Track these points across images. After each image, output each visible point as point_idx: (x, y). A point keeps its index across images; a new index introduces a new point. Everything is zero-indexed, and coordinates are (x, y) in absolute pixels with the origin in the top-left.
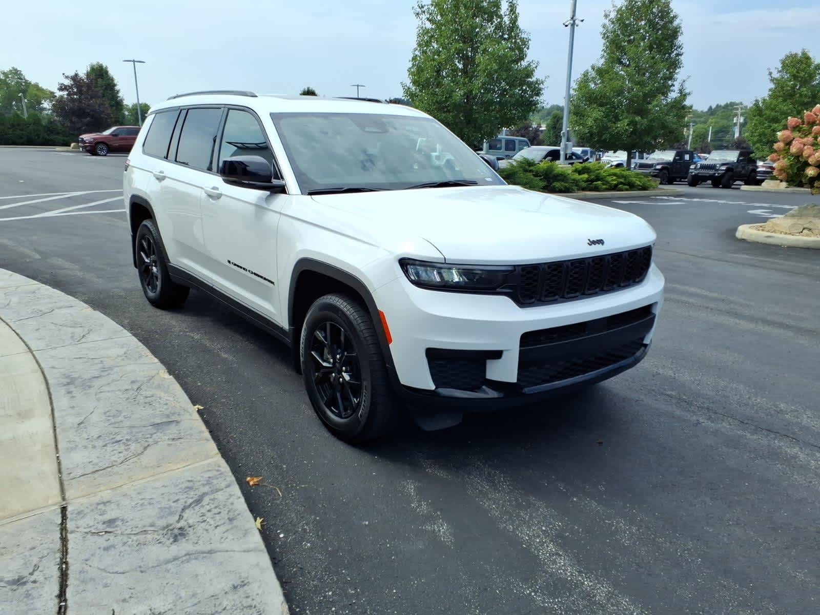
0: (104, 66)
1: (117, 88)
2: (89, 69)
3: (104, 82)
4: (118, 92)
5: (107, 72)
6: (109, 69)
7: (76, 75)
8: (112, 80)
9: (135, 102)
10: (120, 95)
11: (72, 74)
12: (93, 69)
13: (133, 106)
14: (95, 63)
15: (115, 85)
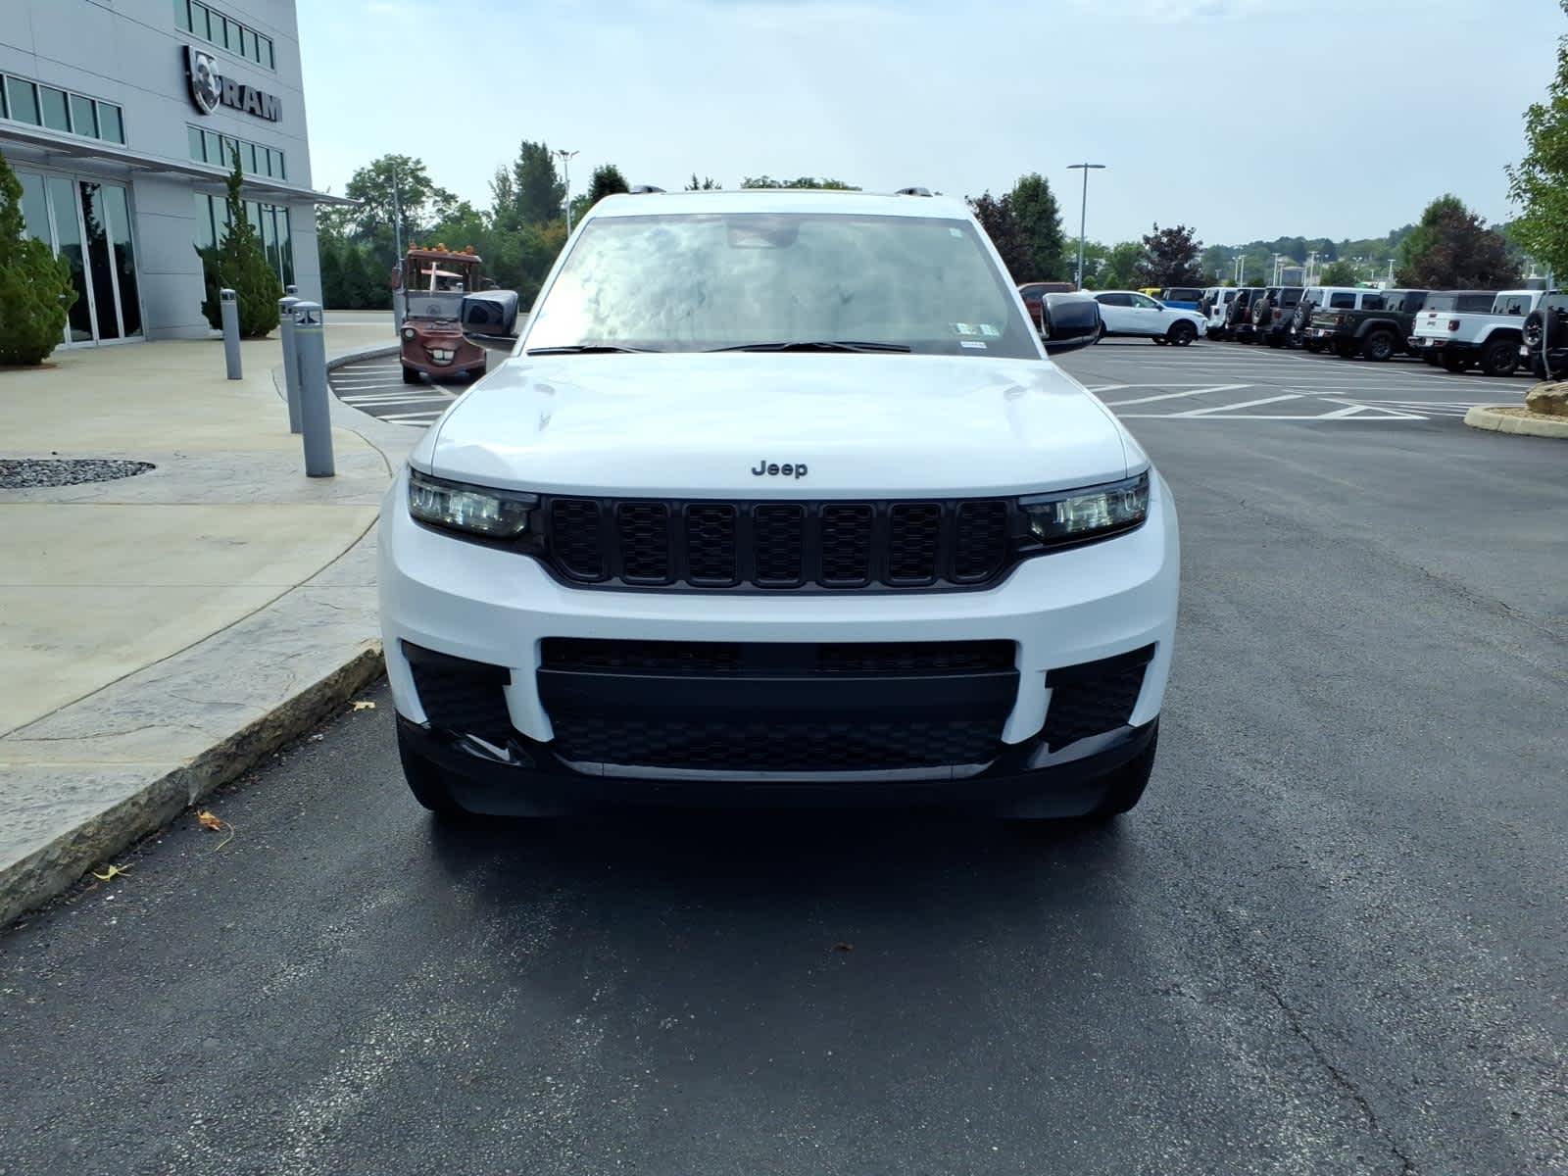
0: (1043, 178)
1: (1058, 216)
2: (1017, 186)
3: (1038, 207)
4: (1058, 223)
5: (1045, 189)
6: (1049, 184)
7: (986, 197)
8: (1053, 202)
9: (1078, 235)
10: (1061, 228)
11: (980, 196)
12: (1024, 186)
13: (1116, 249)
14: (1028, 175)
15: (1055, 211)
